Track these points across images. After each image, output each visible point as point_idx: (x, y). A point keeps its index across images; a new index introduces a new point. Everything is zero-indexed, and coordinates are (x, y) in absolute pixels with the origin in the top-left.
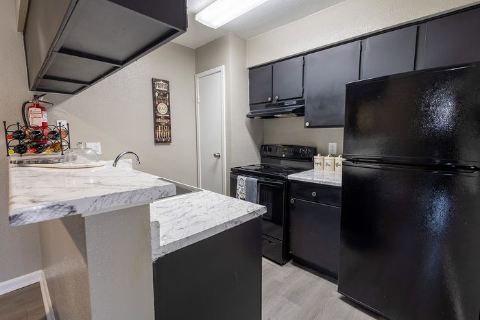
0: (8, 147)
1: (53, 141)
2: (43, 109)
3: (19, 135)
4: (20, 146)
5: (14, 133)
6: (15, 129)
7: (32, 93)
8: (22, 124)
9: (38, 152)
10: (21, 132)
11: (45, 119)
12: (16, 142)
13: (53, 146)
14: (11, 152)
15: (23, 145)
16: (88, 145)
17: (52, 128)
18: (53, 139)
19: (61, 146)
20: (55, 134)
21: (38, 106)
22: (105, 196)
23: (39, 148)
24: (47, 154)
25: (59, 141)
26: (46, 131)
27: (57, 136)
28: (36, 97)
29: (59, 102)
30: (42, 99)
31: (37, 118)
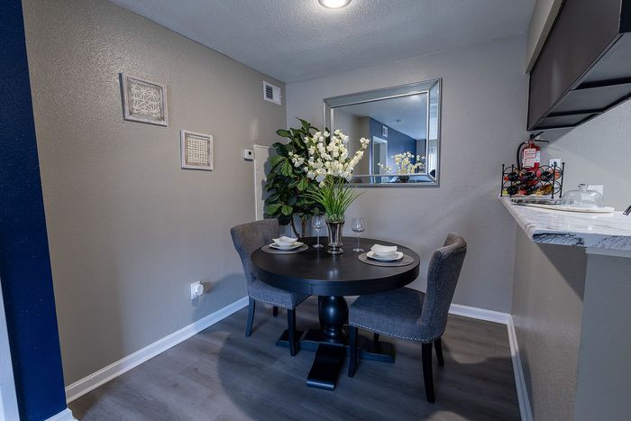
0: (502, 188)
1: (544, 183)
2: (538, 148)
3: (513, 177)
4: (512, 187)
5: (509, 175)
6: (509, 171)
7: (529, 133)
8: (516, 166)
9: (527, 194)
10: (515, 173)
11: (538, 160)
12: (508, 184)
13: (545, 188)
14: (505, 193)
15: (514, 187)
16: (590, 188)
17: (545, 169)
18: (544, 181)
19: (553, 188)
20: (548, 176)
21: (533, 146)
22: (616, 237)
23: (529, 189)
24: (537, 195)
25: (552, 182)
26: (539, 172)
27: (550, 177)
28: (532, 137)
29: (555, 138)
30: (538, 138)
31: (531, 159)
